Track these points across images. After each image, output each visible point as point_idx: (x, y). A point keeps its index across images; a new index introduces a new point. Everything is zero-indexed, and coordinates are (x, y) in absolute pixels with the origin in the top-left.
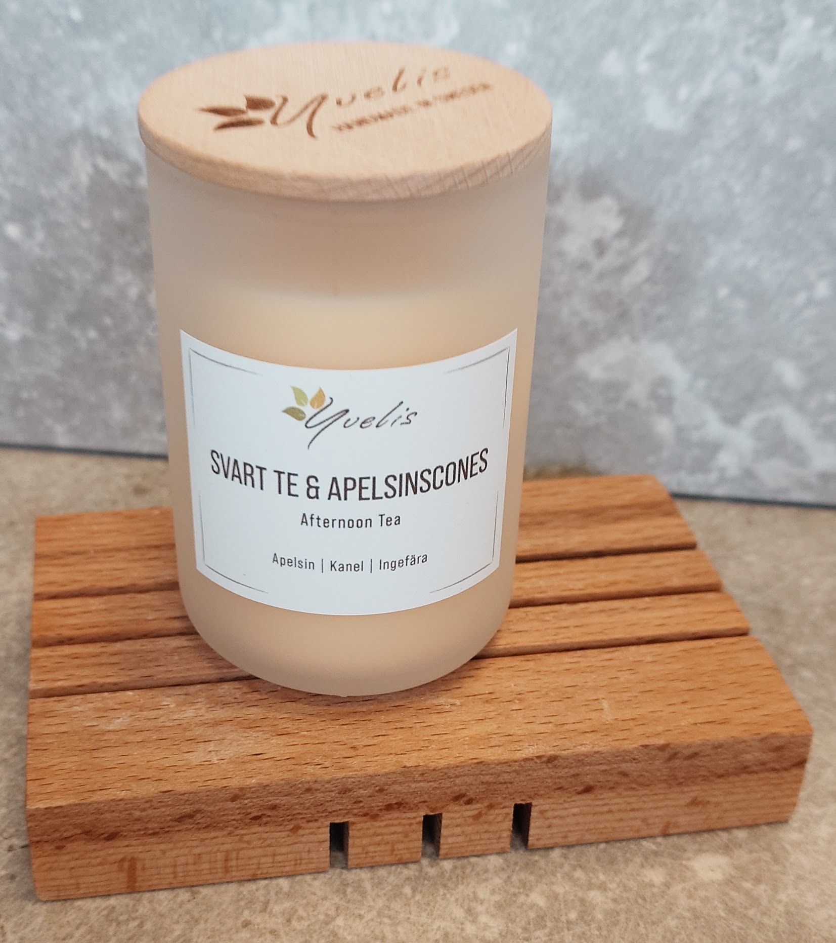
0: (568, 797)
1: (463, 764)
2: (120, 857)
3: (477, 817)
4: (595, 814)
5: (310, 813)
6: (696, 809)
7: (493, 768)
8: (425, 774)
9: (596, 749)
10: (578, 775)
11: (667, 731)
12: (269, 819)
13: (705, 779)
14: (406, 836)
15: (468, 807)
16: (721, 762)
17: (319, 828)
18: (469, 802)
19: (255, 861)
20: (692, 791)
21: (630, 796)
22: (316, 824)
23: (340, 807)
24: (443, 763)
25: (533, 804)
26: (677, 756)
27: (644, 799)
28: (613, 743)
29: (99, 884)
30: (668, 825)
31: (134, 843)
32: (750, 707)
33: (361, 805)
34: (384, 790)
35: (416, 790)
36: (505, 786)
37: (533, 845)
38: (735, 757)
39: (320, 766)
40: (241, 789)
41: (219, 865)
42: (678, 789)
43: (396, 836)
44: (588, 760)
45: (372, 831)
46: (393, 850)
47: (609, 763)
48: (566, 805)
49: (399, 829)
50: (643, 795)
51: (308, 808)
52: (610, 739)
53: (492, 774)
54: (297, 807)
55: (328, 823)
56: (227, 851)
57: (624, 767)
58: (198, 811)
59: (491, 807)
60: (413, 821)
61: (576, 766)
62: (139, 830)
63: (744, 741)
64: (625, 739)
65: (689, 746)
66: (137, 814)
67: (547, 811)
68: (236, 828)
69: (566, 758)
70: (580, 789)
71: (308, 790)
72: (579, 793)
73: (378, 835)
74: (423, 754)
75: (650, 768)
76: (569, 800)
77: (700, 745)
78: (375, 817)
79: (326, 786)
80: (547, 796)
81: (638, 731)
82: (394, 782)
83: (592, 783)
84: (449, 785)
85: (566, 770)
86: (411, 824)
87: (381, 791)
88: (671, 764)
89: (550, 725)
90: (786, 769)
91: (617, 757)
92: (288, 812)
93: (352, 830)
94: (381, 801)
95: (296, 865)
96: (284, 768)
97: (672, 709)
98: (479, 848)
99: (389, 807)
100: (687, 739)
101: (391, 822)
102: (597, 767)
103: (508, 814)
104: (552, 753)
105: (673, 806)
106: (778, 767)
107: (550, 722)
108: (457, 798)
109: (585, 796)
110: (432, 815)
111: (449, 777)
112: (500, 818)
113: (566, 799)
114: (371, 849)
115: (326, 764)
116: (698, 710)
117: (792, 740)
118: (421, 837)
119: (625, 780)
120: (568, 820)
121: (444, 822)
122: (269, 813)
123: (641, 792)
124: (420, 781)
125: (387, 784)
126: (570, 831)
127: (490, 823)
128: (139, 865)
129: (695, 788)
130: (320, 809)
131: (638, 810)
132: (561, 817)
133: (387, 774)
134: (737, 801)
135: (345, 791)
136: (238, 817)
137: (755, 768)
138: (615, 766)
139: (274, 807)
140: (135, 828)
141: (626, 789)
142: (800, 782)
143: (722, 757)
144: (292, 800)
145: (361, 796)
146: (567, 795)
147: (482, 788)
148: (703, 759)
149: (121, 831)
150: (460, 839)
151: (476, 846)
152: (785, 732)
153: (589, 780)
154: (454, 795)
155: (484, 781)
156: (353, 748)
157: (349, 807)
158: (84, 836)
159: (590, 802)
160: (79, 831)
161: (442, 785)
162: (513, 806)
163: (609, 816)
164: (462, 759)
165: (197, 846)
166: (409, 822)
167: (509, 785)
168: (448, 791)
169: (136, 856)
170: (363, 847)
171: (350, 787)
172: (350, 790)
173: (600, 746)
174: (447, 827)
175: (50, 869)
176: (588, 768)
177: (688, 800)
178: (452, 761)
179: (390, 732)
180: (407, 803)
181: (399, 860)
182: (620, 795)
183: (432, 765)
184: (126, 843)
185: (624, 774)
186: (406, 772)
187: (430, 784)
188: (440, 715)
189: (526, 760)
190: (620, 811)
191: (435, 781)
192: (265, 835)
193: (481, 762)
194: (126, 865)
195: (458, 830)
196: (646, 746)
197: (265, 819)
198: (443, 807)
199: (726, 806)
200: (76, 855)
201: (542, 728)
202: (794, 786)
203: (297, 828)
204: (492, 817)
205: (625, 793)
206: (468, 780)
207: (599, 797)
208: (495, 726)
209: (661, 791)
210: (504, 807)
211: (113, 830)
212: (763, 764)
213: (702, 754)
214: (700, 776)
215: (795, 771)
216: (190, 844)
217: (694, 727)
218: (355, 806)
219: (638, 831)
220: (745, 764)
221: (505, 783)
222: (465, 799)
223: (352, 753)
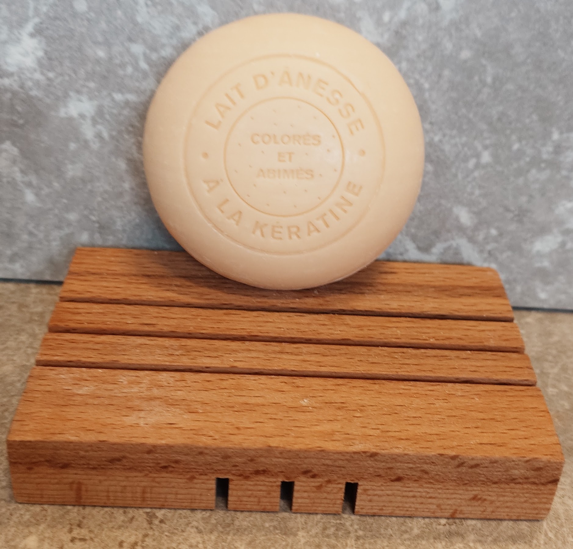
0: (385, 483)
1: (310, 450)
2: (71, 480)
3: (319, 487)
4: (404, 496)
5: (202, 469)
6: (476, 503)
7: (331, 455)
8: (284, 453)
9: (406, 452)
10: (392, 468)
11: (459, 446)
12: (173, 469)
13: (484, 483)
14: (270, 494)
15: (312, 480)
16: (496, 473)
17: (208, 480)
18: (314, 476)
19: (163, 496)
20: (474, 490)
21: (428, 488)
22: (205, 477)
23: (222, 468)
24: (297, 447)
25: (360, 483)
26: (464, 465)
27: (440, 491)
28: (419, 450)
29: (56, 497)
30: (455, 512)
31: (79, 472)
32: (523, 437)
33: (237, 468)
34: (255, 460)
35: (276, 463)
36: (340, 469)
37: (358, 512)
38: (507, 471)
39: (211, 438)
40: (154, 446)
41: (138, 495)
42: (464, 488)
43: (262, 492)
44: (400, 459)
45: (245, 487)
46: (259, 502)
47: (414, 463)
48: (383, 488)
49: (264, 488)
50: (439, 489)
51: (201, 466)
52: (418, 446)
53: (330, 460)
54: (192, 463)
55: (214, 477)
56: (145, 487)
57: (425, 467)
58: (124, 457)
59: (329, 482)
60: (274, 484)
61: (391, 462)
62: (84, 464)
63: (513, 461)
64: (428, 448)
65: (473, 459)
66: (82, 453)
67: (368, 490)
68: (151, 472)
69: (384, 456)
70: (393, 478)
71: (201, 453)
72: (392, 481)
73: (250, 490)
74: (284, 439)
75: (444, 470)
76: (385, 484)
77: (481, 460)
78: (247, 478)
79: (214, 452)
80: (370, 480)
81: (439, 443)
82: (261, 456)
83: (402, 475)
84: (299, 463)
85: (384, 464)
86: (272, 486)
87: (252, 460)
88: (459, 470)
89: (378, 431)
90: (543, 484)
91: (420, 459)
92: (186, 466)
93: (231, 484)
94: (250, 468)
95: (192, 502)
96: (187, 436)
97: (467, 431)
98: (320, 508)
99: (257, 473)
100: (473, 454)
101: (258, 483)
102: (406, 465)
103: (341, 488)
104: (374, 450)
105: (461, 499)
106: (537, 482)
107: (378, 429)
108: (306, 473)
109: (396, 483)
110: (287, 482)
111: (300, 458)
112: (335, 490)
113: (383, 483)
114: (245, 499)
115: (217, 437)
116: (485, 434)
117: (549, 465)
118: (279, 496)
119: (426, 476)
120: (384, 498)
121: (296, 488)
122: (173, 465)
123: (436, 486)
124: (278, 458)
125: (256, 457)
126: (385, 506)
127: (328, 493)
128: (83, 488)
129: (475, 488)
130: (208, 467)
131: (434, 498)
132: (380, 496)
133: (255, 450)
134: (507, 502)
135: (226, 457)
136: (151, 465)
137: (521, 481)
138: (419, 466)
139: (177, 462)
140: (82, 462)
141: (426, 483)
142: (553, 494)
143: (496, 470)
144: (190, 458)
145: (237, 463)
146: (384, 481)
147: (323, 468)
148: (482, 469)
149: (71, 463)
150: (307, 501)
151: (317, 507)
152: (545, 458)
153: (399, 473)
154: (302, 470)
155: (325, 463)
156: (238, 428)
157: (229, 469)
158: (46, 463)
159: (399, 488)
160: (42, 459)
161: (295, 463)
162: (344, 483)
163: (412, 500)
164: (310, 446)
165: (124, 481)
166: (271, 484)
167: (343, 469)
168: (299, 467)
169: (81, 481)
170: (239, 496)
171: (230, 455)
172: (230, 457)
173: (409, 451)
174: (298, 491)
175: (24, 482)
176: (398, 464)
177: (471, 496)
178: (302, 447)
179: (266, 421)
180: (269, 471)
181: (264, 509)
182: (421, 486)
183: (288, 447)
184: (75, 472)
185: (426, 472)
186: (269, 450)
187: (286, 460)
188: (303, 414)
189: (355, 453)
190: (421, 497)
191: (290, 459)
192: (170, 479)
193: (323, 451)
194: (75, 486)
195: (305, 495)
196: (441, 455)
197: (170, 469)
198: (295, 477)
199: (498, 504)
200: (41, 475)
201: (372, 432)
202: (550, 497)
203: (192, 478)
204: (329, 489)
205: (425, 485)
206: (313, 461)
207: (407, 485)
208: (339, 426)
209: (451, 487)
210: (339, 483)
211: (66, 462)
212: (527, 478)
213: (481, 466)
214: (480, 481)
215: (550, 486)
216: (119, 478)
217: (480, 446)
218: (234, 468)
219: (434, 513)
220: (514, 477)
221: (340, 467)
222: (311, 474)
223: (236, 431)
